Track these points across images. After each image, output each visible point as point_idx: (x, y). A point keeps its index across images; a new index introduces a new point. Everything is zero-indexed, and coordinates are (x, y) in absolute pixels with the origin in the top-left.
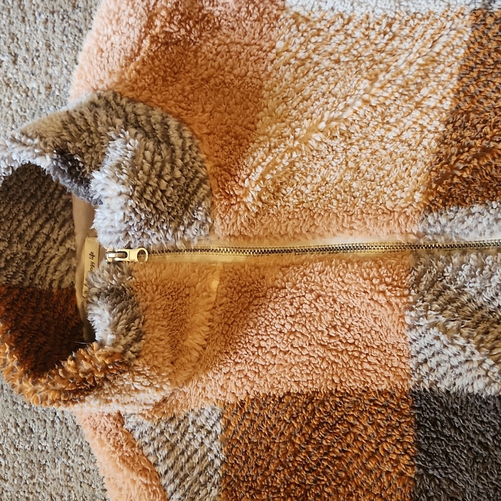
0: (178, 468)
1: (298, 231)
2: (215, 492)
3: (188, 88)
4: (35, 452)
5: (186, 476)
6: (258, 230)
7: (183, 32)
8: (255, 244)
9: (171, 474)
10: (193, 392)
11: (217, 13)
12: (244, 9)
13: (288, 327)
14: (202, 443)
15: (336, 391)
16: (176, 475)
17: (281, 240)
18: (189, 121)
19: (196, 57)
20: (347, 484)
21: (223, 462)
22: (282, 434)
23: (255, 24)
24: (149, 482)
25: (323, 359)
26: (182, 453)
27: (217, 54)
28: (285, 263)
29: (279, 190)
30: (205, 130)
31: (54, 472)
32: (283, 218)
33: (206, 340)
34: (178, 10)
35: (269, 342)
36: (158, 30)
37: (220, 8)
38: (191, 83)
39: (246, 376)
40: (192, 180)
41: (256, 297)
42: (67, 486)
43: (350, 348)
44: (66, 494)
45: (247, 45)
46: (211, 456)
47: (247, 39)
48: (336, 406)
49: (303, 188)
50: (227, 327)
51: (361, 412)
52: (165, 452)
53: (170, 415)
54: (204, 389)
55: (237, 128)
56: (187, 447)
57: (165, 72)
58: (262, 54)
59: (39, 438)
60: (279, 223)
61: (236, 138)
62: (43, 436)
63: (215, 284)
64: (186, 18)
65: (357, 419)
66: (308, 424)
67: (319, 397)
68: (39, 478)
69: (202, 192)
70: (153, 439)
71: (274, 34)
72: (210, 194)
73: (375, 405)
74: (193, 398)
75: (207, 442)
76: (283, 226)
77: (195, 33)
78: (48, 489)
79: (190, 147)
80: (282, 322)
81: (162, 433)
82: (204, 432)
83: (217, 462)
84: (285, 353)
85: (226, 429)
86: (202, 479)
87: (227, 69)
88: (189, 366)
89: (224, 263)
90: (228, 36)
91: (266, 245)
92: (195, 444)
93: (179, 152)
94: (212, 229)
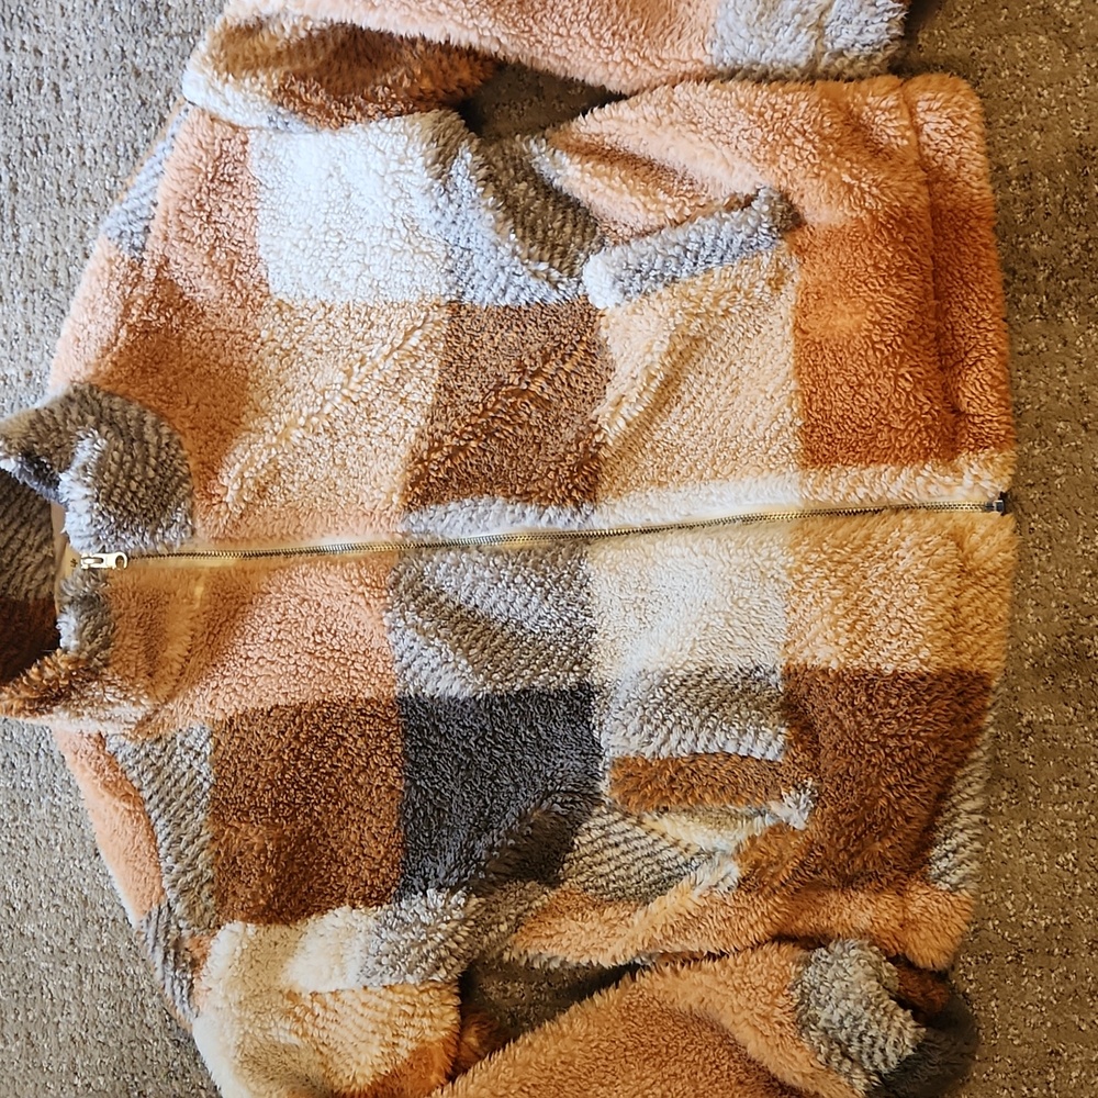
0: (164, 793)
1: (284, 532)
2: (202, 817)
3: (171, 379)
4: (18, 790)
5: (172, 801)
6: (244, 532)
7: (163, 320)
8: (243, 548)
9: (155, 799)
10: (180, 710)
11: (199, 299)
12: (226, 296)
13: (274, 634)
14: (191, 766)
15: (324, 702)
16: (162, 800)
17: (270, 541)
18: (170, 415)
19: (179, 344)
20: (337, 800)
21: (212, 785)
22: (271, 751)
23: (239, 311)
24: (131, 808)
25: (310, 667)
26: (169, 777)
27: (202, 342)
28: (272, 567)
29: (265, 490)
30: (187, 425)
31: (38, 812)
32: (269, 518)
33: (189, 651)
34: (155, 297)
35: (257, 652)
36: (134, 319)
37: (201, 294)
38: (175, 373)
39: (235, 690)
40: (170, 479)
41: (243, 604)
42: (54, 828)
43: (337, 655)
44: (52, 837)
45: (232, 332)
46: (200, 779)
47: (232, 327)
48: (324, 718)
49: (290, 487)
50: (212, 637)
51: (350, 723)
52: (151, 775)
53: (155, 736)
54: (192, 706)
55: (223, 422)
56: (174, 770)
57: (145, 362)
58: (248, 344)
59: (22, 774)
60: (265, 524)
61: (221, 433)
62: (26, 772)
63: (199, 591)
64: (165, 305)
65: (346, 730)
66: (297, 738)
67: (306, 708)
68: (22, 821)
69: (181, 492)
70: (138, 762)
71: (258, 323)
72: (190, 494)
73: (362, 714)
74: (181, 717)
75: (195, 764)
76: (270, 526)
77: (176, 321)
78: (33, 832)
79: (167, 445)
80: (269, 629)
81: (147, 755)
82: (192, 754)
83: (206, 785)
84: (273, 663)
85: (215, 750)
86: (189, 804)
87: (212, 358)
88: (171, 678)
89: (211, 568)
90: (213, 323)
91: (255, 547)
92: (183, 767)
93: (152, 450)
94: (193, 531)
